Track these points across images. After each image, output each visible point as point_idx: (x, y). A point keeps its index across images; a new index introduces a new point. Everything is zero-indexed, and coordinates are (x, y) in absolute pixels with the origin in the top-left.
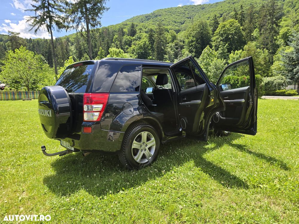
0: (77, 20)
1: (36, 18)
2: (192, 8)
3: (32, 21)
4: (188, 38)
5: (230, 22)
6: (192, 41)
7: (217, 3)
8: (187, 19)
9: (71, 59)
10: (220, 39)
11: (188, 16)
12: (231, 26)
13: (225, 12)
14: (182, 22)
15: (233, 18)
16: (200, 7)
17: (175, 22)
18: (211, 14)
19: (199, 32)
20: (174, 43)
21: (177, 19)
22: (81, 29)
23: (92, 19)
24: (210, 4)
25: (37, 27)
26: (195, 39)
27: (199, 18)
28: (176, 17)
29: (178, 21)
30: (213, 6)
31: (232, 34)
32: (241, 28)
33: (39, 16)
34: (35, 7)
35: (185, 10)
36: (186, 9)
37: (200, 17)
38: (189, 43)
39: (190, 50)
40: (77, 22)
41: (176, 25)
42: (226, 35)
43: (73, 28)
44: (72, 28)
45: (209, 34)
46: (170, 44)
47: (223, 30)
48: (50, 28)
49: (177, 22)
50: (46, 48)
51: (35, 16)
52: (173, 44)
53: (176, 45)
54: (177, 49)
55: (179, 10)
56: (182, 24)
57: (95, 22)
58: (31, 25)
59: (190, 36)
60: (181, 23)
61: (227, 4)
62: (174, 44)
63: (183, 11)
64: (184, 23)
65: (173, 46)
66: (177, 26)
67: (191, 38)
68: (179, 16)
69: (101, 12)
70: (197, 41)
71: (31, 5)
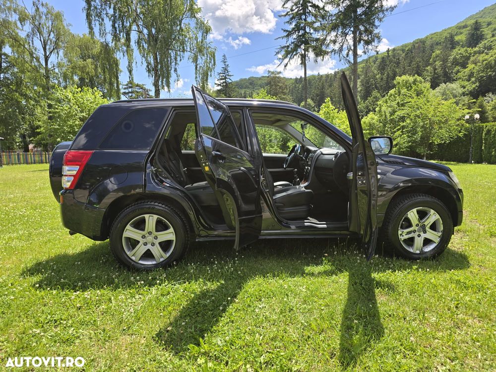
0: (340, 39)
1: (288, 47)
3: (283, 53)
9: (328, 102)
22: (347, 51)
23: (366, 30)
25: (286, 60)
33: (292, 43)
34: (287, 31)
40: (340, 41)
43: (335, 53)
44: (333, 53)
48: (305, 58)
50: (318, 88)
51: (286, 45)
57: (370, 36)
58: (280, 59)
69: (381, 15)
71: (282, 29)
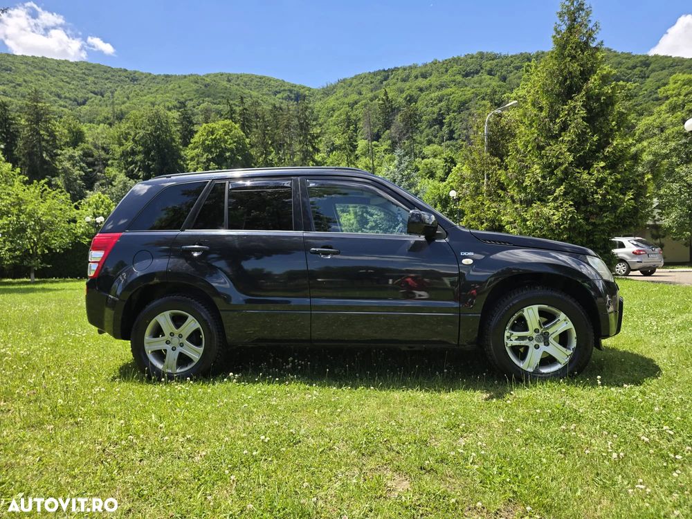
2: (105, 72)
4: (121, 144)
5: (224, 126)
6: (133, 153)
7: (167, 76)
8: (93, 95)
10: (205, 156)
11: (96, 90)
12: (227, 133)
13: (190, 100)
14: (80, 100)
15: (226, 118)
16: (125, 74)
17: (59, 96)
18: (157, 96)
19: (151, 134)
20: (79, 148)
21: (62, 88)
24: (150, 74)
26: (140, 148)
27: (125, 99)
28: (61, 84)
29: (67, 95)
30: (157, 80)
31: (231, 150)
32: (247, 141)
35: (84, 73)
36: (87, 72)
37: (128, 98)
38: (125, 154)
39: (128, 172)
41: (62, 103)
42: (218, 150)
45: (174, 141)
46: (69, 151)
47: (212, 140)
49: (63, 96)
52: (77, 153)
53: (87, 154)
54: (90, 165)
55: (69, 70)
56: (79, 104)
59: (126, 141)
60: (75, 100)
61: (192, 84)
62: (81, 152)
63: (79, 75)
64: (84, 103)
65: (79, 156)
66: (65, 107)
67: (129, 145)
68: (70, 84)
70: (147, 153)
